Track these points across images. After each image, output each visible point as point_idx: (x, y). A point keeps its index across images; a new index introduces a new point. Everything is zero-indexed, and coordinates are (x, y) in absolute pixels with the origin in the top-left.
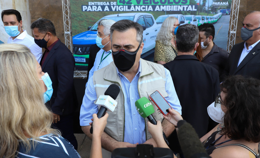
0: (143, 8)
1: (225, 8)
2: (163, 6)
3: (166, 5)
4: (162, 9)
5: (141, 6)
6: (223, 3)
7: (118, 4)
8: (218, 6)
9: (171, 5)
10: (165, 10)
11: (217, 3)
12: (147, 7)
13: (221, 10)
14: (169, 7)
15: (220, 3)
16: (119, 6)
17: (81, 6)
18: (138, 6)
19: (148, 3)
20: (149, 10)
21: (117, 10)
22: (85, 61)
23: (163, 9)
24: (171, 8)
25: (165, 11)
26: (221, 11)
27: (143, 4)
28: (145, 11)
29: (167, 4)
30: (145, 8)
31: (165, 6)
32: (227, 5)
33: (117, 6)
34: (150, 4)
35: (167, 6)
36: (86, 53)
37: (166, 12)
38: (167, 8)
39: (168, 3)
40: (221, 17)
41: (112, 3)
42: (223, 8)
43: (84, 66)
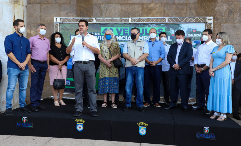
0: (123, 38)
1: (198, 39)
2: (141, 36)
3: (144, 36)
5: (121, 36)
6: (196, 34)
7: (101, 35)
8: (192, 37)
9: (148, 36)
11: (191, 34)
12: (126, 37)
13: (194, 40)
14: (146, 38)
15: (194, 34)
16: (102, 36)
17: (69, 35)
18: (119, 36)
19: (127, 34)
20: (128, 40)
21: (100, 39)
22: (70, 84)
24: (148, 38)
26: (195, 42)
27: (123, 34)
28: (125, 40)
29: (144, 34)
30: (125, 38)
32: (200, 36)
33: (101, 36)
34: (129, 34)
35: (145, 37)
36: (71, 76)
40: (195, 46)
41: (96, 34)
42: (197, 39)
43: (69, 88)
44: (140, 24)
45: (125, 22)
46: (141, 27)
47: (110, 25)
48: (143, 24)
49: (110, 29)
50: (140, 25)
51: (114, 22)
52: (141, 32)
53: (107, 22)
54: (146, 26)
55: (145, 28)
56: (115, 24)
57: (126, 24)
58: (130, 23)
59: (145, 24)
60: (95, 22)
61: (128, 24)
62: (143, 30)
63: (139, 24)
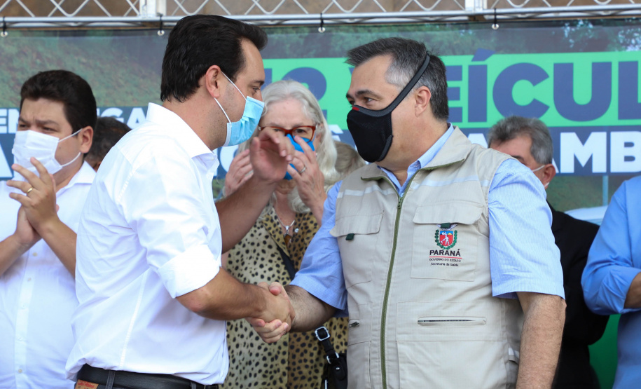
2: (583, 135)
3: (609, 130)
4: (576, 162)
10: (599, 167)
14: (629, 144)
23: (583, 162)
25: (600, 176)
29: (611, 116)
31: (603, 135)
34: (471, 119)
35: (618, 138)
37: (606, 179)
38: (618, 152)
39: (621, 116)
44: (573, 22)
45: (428, 12)
46: (576, 49)
47: (294, 36)
48: (596, 20)
49: (296, 75)
50: (567, 30)
51: (334, 9)
52: (582, 93)
53: (269, 15)
54: (631, 36)
55: (614, 57)
56: (339, 25)
57: (440, 22)
58: (476, 19)
59: (615, 20)
60: (163, 10)
61: (459, 23)
62: (601, 72)
63: (558, 23)
